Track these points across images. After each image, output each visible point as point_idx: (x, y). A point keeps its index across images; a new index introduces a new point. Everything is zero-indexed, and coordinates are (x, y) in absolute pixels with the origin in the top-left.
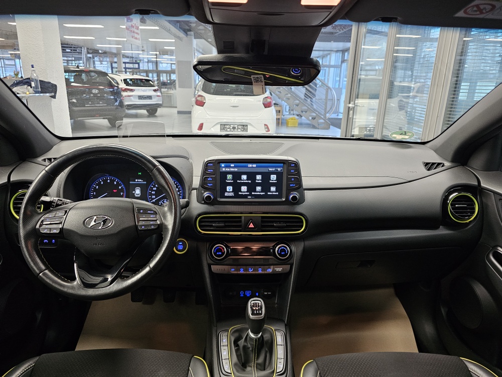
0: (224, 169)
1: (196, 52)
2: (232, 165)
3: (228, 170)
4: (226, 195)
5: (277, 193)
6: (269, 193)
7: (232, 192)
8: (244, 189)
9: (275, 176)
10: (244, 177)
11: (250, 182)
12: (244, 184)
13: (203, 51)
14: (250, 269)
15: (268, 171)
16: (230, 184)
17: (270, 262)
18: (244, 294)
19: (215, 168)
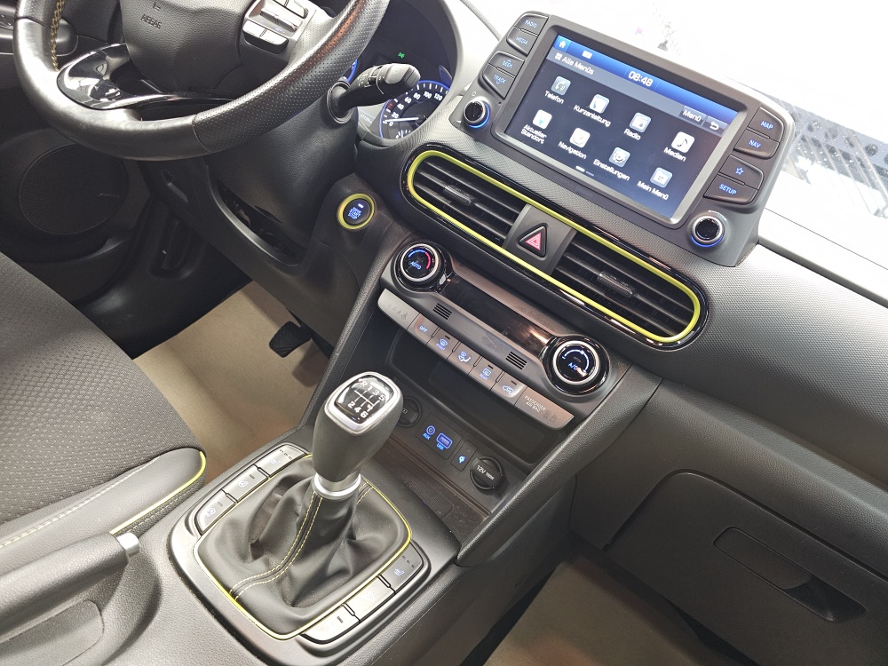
0: (558, 56)
2: (588, 54)
3: (569, 62)
4: (524, 132)
5: (665, 197)
6: (641, 185)
7: (543, 131)
8: (580, 137)
9: (691, 140)
10: (600, 103)
11: (608, 124)
12: (588, 124)
14: (463, 354)
15: (676, 115)
16: (549, 106)
17: (526, 371)
18: (433, 437)
19: (538, 37)
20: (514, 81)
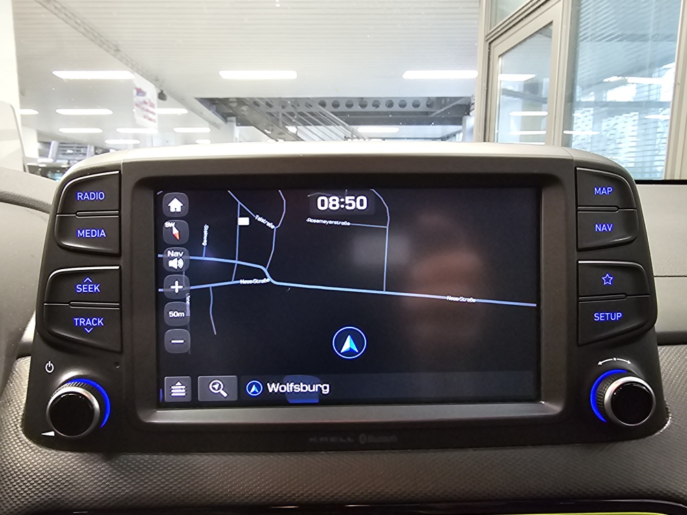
19: (120, 215)
20: (121, 311)
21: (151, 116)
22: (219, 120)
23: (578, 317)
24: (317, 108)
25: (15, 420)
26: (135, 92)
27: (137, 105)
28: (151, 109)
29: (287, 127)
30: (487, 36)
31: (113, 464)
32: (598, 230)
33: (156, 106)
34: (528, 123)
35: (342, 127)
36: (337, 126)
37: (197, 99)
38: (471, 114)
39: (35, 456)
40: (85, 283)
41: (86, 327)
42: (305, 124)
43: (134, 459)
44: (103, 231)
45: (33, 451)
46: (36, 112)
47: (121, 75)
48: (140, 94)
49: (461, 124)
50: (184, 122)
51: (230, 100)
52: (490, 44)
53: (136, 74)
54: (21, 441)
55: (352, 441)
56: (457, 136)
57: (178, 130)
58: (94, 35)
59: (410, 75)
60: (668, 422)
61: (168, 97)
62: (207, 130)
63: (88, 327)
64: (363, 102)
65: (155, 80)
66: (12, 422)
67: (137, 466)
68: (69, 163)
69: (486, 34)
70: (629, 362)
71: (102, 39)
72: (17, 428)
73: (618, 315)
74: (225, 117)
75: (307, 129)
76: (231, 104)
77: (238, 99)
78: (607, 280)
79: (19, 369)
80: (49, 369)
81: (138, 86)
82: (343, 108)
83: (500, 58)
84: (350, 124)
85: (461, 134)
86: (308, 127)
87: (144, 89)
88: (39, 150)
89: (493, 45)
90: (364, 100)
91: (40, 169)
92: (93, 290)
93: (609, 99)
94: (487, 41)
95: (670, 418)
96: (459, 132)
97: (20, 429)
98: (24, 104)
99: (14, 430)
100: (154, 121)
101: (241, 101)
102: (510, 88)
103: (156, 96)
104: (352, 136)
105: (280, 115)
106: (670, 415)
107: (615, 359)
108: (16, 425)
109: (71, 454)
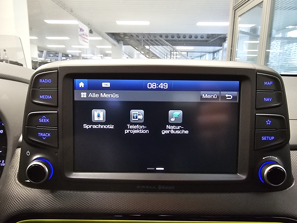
1: (124, 54)
2: (106, 84)
3: (94, 95)
13: (129, 53)
15: (198, 100)
19: (58, 89)
20: (58, 131)
21: (86, 40)
22: (115, 42)
23: (255, 138)
24: (158, 38)
25: (15, 175)
26: (79, 30)
27: (80, 35)
28: (86, 37)
29: (145, 46)
30: (234, 7)
31: (54, 194)
32: (265, 100)
33: (88, 36)
34: (251, 46)
35: (169, 46)
36: (167, 46)
37: (106, 33)
38: (226, 41)
39: (22, 190)
40: (43, 118)
41: (43, 137)
42: (153, 45)
43: (63, 193)
44: (50, 96)
45: (21, 188)
46: (37, 38)
47: (74, 22)
48: (82, 31)
49: (222, 46)
50: (100, 43)
51: (121, 34)
52: (235, 10)
53: (80, 22)
54: (16, 184)
55: (155, 188)
56: (220, 51)
57: (98, 47)
58: (61, 4)
59: (199, 24)
60: (293, 184)
61: (94, 32)
62: (110, 47)
63: (44, 137)
64: (179, 36)
65: (88, 25)
66: (13, 175)
67: (64, 196)
68: (51, 61)
69: (234, 6)
70: (276, 158)
71: (65, 6)
72: (15, 178)
73: (273, 138)
74: (118, 41)
75: (154, 47)
76: (121, 36)
77: (124, 33)
78: (268, 122)
79: (17, 152)
80: (28, 154)
81: (81, 27)
82: (170, 38)
83: (239, 17)
84: (173, 45)
85: (222, 51)
86: (154, 46)
87: (83, 29)
88: (38, 54)
89: (236, 11)
90: (179, 34)
91: (38, 63)
92: (46, 121)
93: (288, 36)
94: (234, 9)
95: (294, 182)
96: (221, 50)
97: (16, 178)
98: (31, 34)
99: (14, 179)
100: (87, 43)
101: (125, 34)
102: (244, 30)
103: (88, 31)
104: (173, 50)
105: (142, 41)
106: (294, 181)
107: (270, 157)
108: (15, 177)
109: (37, 189)
